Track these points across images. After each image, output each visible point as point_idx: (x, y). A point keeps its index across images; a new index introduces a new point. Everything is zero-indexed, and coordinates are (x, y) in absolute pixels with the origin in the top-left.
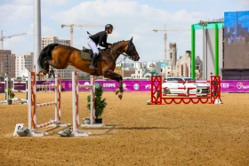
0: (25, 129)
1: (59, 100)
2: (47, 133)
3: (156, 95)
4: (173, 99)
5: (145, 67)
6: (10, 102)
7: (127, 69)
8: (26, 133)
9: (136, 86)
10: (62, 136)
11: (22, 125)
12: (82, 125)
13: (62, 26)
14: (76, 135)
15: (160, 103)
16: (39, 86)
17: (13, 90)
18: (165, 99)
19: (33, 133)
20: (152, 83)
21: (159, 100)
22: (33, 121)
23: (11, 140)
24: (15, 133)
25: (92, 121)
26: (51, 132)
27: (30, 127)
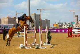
0: (23, 46)
1: (35, 36)
2: (31, 47)
3: (70, 34)
4: (76, 35)
5: (67, 24)
6: (19, 36)
7: (60, 25)
8: (23, 47)
9: (63, 31)
10: (36, 48)
11: (22, 45)
12: (43, 45)
13: (38, 10)
14: (41, 48)
15: (71, 37)
16: (28, 31)
17: (20, 32)
18: (73, 35)
19: (26, 48)
20: (68, 29)
21: (71, 36)
22: (26, 43)
23: (18, 50)
24: (20, 47)
25: (47, 43)
26: (32, 47)
27: (25, 45)
